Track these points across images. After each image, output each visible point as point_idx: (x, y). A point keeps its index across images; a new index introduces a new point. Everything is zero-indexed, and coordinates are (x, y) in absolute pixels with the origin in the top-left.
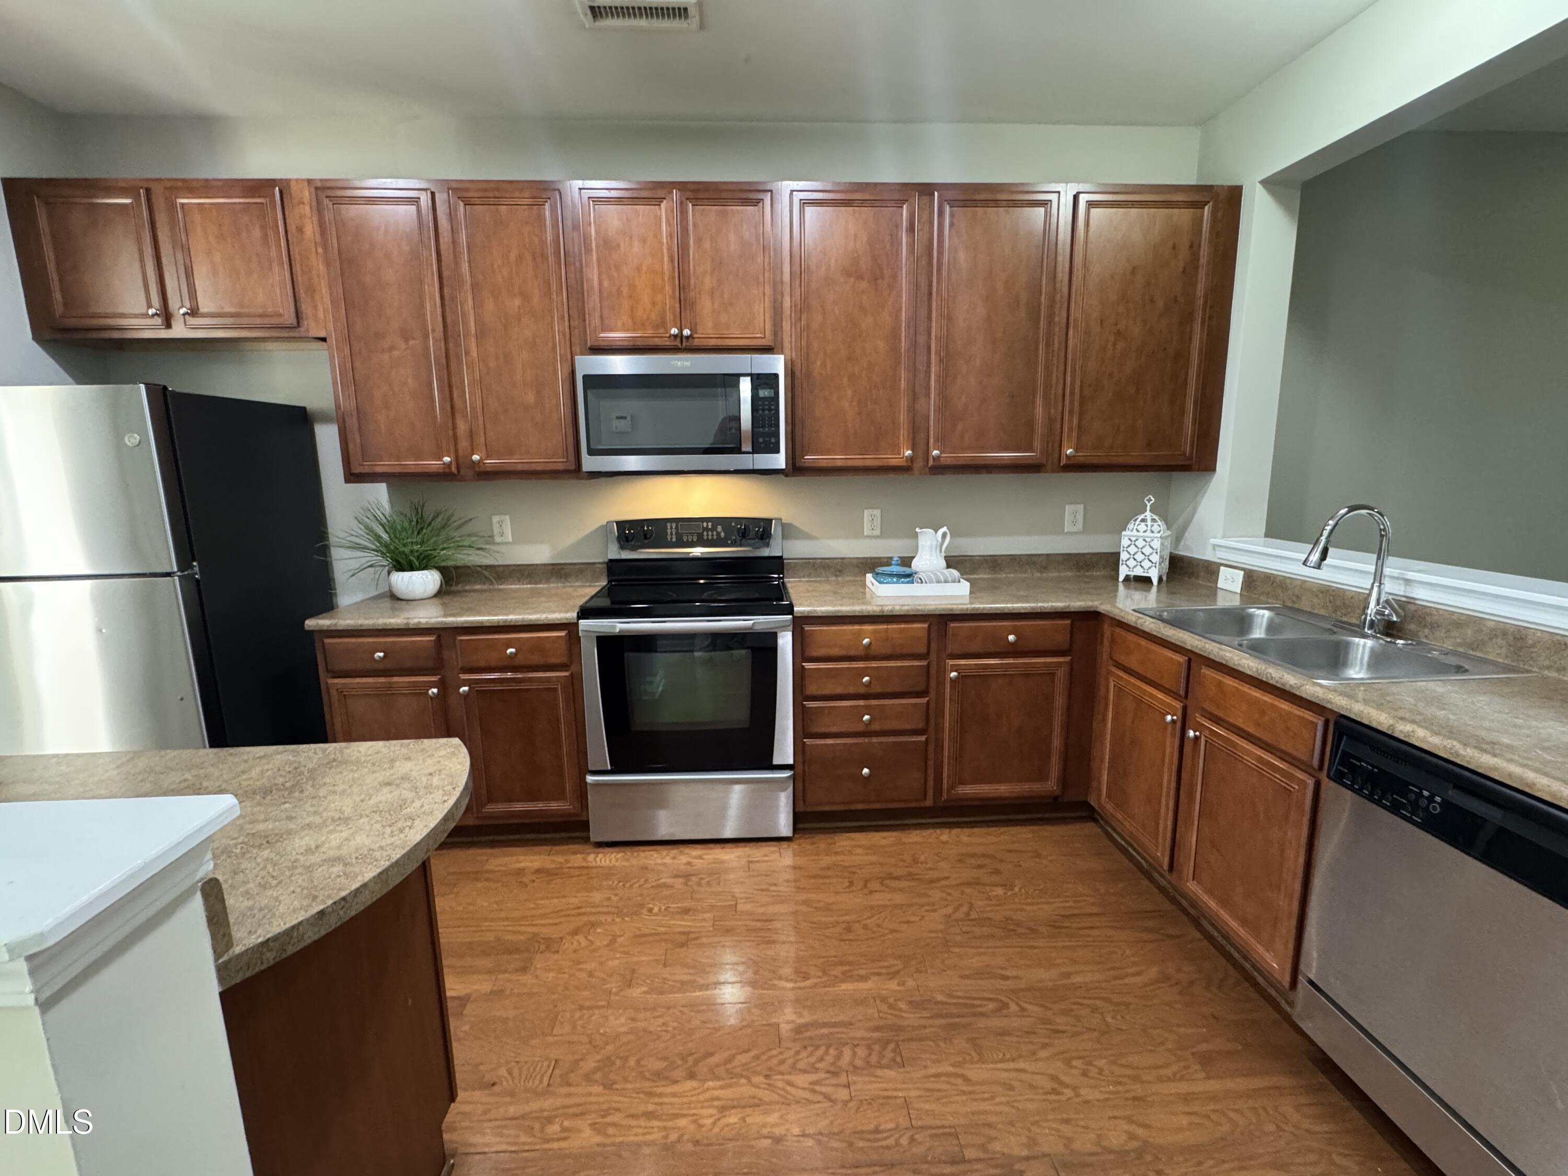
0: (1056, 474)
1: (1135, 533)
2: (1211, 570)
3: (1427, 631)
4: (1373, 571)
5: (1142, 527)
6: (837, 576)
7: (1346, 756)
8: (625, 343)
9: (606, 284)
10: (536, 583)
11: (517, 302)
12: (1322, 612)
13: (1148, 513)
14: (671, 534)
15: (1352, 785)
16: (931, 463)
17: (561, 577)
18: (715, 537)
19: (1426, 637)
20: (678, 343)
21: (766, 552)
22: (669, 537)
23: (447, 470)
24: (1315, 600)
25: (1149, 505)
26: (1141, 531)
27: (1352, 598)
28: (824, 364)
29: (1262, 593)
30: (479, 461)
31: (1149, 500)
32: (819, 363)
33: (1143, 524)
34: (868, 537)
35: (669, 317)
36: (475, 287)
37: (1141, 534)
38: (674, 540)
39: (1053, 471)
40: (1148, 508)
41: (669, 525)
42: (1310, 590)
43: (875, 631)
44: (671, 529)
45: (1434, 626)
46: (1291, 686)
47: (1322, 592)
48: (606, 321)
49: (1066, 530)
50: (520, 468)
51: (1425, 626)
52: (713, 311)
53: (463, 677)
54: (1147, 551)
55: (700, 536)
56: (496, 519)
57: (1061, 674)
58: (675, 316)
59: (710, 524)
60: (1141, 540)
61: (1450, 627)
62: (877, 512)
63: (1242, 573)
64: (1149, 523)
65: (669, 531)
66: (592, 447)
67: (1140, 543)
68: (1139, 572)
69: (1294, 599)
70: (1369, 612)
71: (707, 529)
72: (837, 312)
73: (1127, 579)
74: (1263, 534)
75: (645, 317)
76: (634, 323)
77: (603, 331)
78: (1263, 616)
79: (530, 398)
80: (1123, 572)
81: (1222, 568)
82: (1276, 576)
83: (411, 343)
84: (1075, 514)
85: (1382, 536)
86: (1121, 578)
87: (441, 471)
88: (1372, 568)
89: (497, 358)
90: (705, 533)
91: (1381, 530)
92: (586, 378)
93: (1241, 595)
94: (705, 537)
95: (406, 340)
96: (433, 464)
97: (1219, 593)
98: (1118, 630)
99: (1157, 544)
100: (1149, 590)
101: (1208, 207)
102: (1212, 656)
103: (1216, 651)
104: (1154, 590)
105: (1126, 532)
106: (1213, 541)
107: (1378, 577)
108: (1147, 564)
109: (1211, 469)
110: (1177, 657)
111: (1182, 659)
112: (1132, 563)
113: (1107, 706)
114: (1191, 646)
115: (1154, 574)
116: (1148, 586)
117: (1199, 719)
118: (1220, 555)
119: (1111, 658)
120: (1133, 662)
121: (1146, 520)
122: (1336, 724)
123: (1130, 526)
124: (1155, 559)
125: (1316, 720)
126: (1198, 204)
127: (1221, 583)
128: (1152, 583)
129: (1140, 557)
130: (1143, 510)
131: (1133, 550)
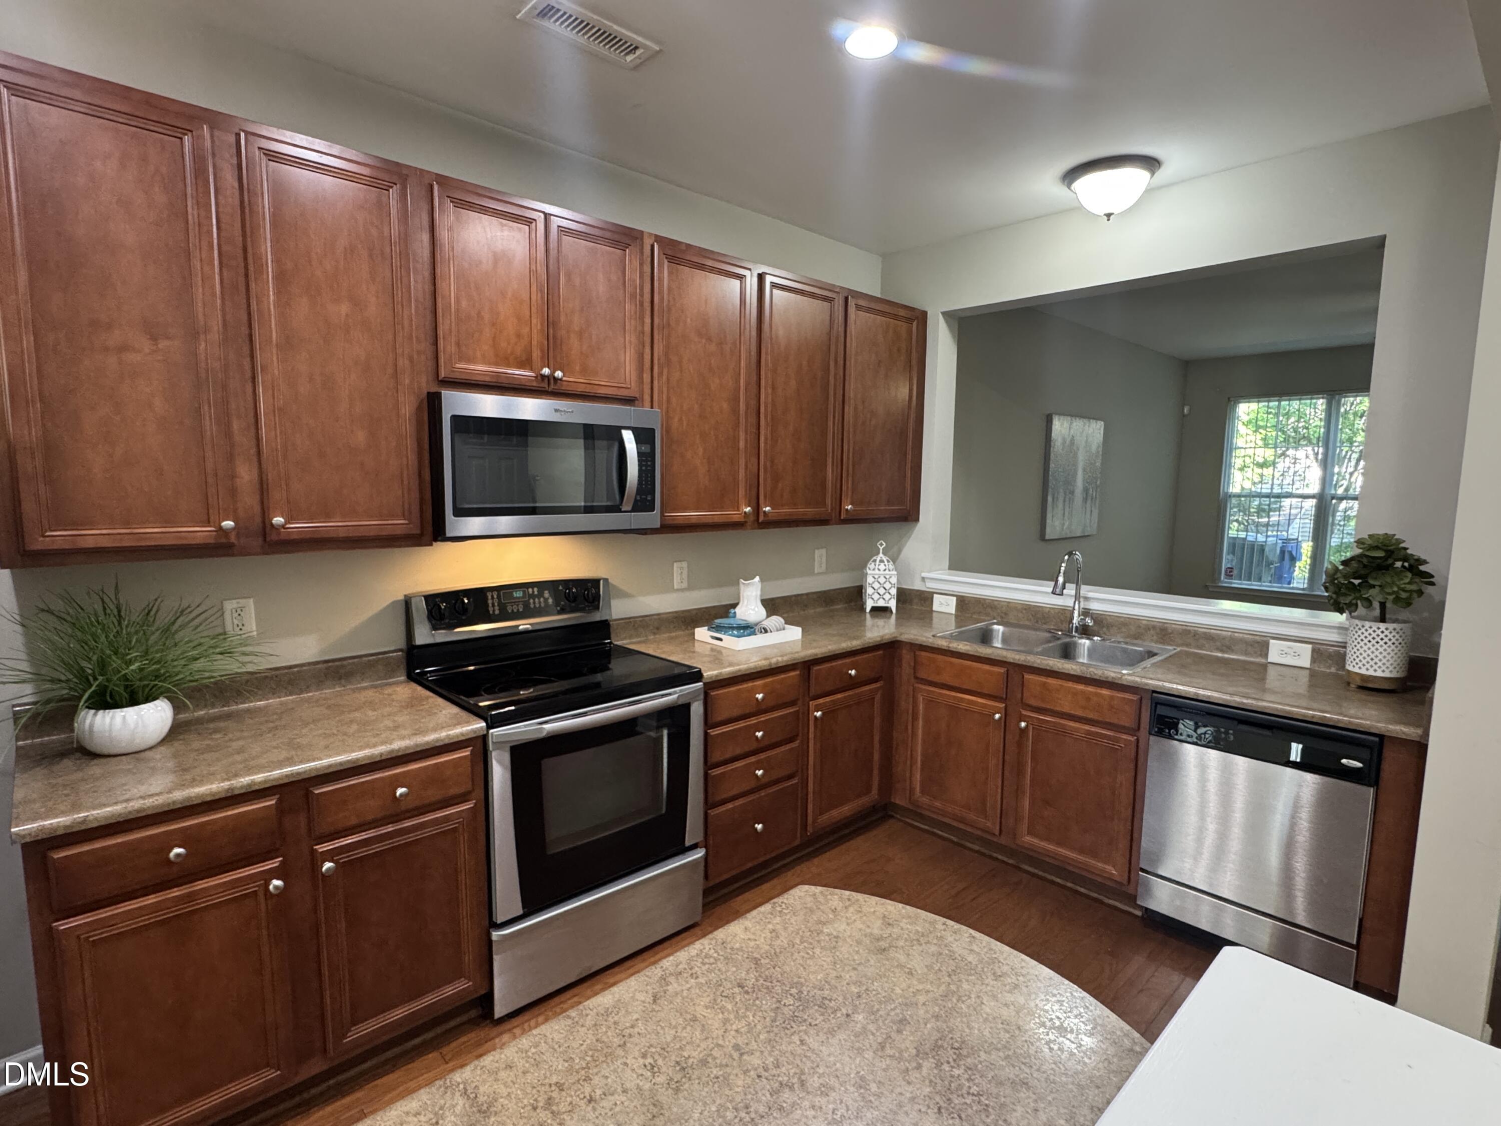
0: (838, 526)
1: (877, 572)
2: (926, 598)
3: (1105, 629)
4: (1075, 594)
5: (882, 567)
6: (655, 634)
8: (487, 379)
9: (464, 304)
10: (301, 692)
11: (344, 308)
12: (1027, 623)
13: (881, 555)
14: (493, 605)
16: (761, 519)
17: (340, 679)
18: (543, 605)
19: (1106, 634)
20: (545, 385)
21: (597, 617)
22: (491, 609)
23: (223, 540)
24: (1020, 615)
25: (881, 548)
26: (882, 570)
28: (681, 420)
29: (974, 613)
30: (283, 526)
31: (881, 545)
32: (676, 420)
33: (882, 564)
34: (678, 590)
35: (536, 354)
36: (281, 278)
37: (882, 572)
38: (497, 612)
39: (836, 524)
40: (881, 551)
41: (489, 595)
42: (1016, 609)
43: (765, 685)
44: (492, 601)
45: (1109, 626)
48: (464, 349)
49: (816, 571)
50: (342, 534)
51: (1103, 627)
52: (582, 353)
53: (322, 848)
54: (887, 586)
55: (526, 605)
56: (229, 606)
57: (878, 697)
58: (542, 351)
59: (536, 589)
60: (882, 577)
61: (1121, 626)
62: (685, 564)
63: (955, 598)
64: (886, 563)
65: (490, 602)
66: (459, 506)
67: (882, 580)
68: (881, 603)
69: (1006, 616)
70: (1074, 621)
71: (532, 596)
72: (691, 369)
73: (874, 609)
74: (948, 568)
75: (509, 351)
76: (497, 355)
77: (461, 359)
79: (360, 437)
80: (869, 604)
81: (935, 596)
82: (984, 599)
83: (163, 344)
84: (821, 556)
85: (1079, 570)
86: (868, 609)
87: (212, 541)
88: (1075, 592)
89: (311, 379)
90: (531, 601)
92: (455, 419)
93: (957, 616)
94: (532, 606)
95: (154, 339)
96: (200, 532)
97: (934, 614)
98: (923, 653)
99: (894, 580)
100: (890, 617)
101: (915, 324)
102: (1035, 665)
103: (1039, 661)
104: (894, 616)
105: (869, 572)
106: (924, 575)
107: (1077, 597)
108: (887, 597)
109: (917, 520)
110: (996, 669)
111: (1002, 670)
112: (876, 596)
113: (915, 718)
114: (1014, 659)
115: (893, 604)
116: (888, 614)
117: (1024, 712)
118: (930, 586)
119: (916, 678)
120: (946, 678)
121: (881, 561)
122: (1152, 698)
123: (872, 566)
124: (894, 591)
125: (1135, 698)
126: (909, 321)
127: (936, 607)
128: (891, 612)
129: (882, 591)
130: (878, 553)
131: (876, 585)
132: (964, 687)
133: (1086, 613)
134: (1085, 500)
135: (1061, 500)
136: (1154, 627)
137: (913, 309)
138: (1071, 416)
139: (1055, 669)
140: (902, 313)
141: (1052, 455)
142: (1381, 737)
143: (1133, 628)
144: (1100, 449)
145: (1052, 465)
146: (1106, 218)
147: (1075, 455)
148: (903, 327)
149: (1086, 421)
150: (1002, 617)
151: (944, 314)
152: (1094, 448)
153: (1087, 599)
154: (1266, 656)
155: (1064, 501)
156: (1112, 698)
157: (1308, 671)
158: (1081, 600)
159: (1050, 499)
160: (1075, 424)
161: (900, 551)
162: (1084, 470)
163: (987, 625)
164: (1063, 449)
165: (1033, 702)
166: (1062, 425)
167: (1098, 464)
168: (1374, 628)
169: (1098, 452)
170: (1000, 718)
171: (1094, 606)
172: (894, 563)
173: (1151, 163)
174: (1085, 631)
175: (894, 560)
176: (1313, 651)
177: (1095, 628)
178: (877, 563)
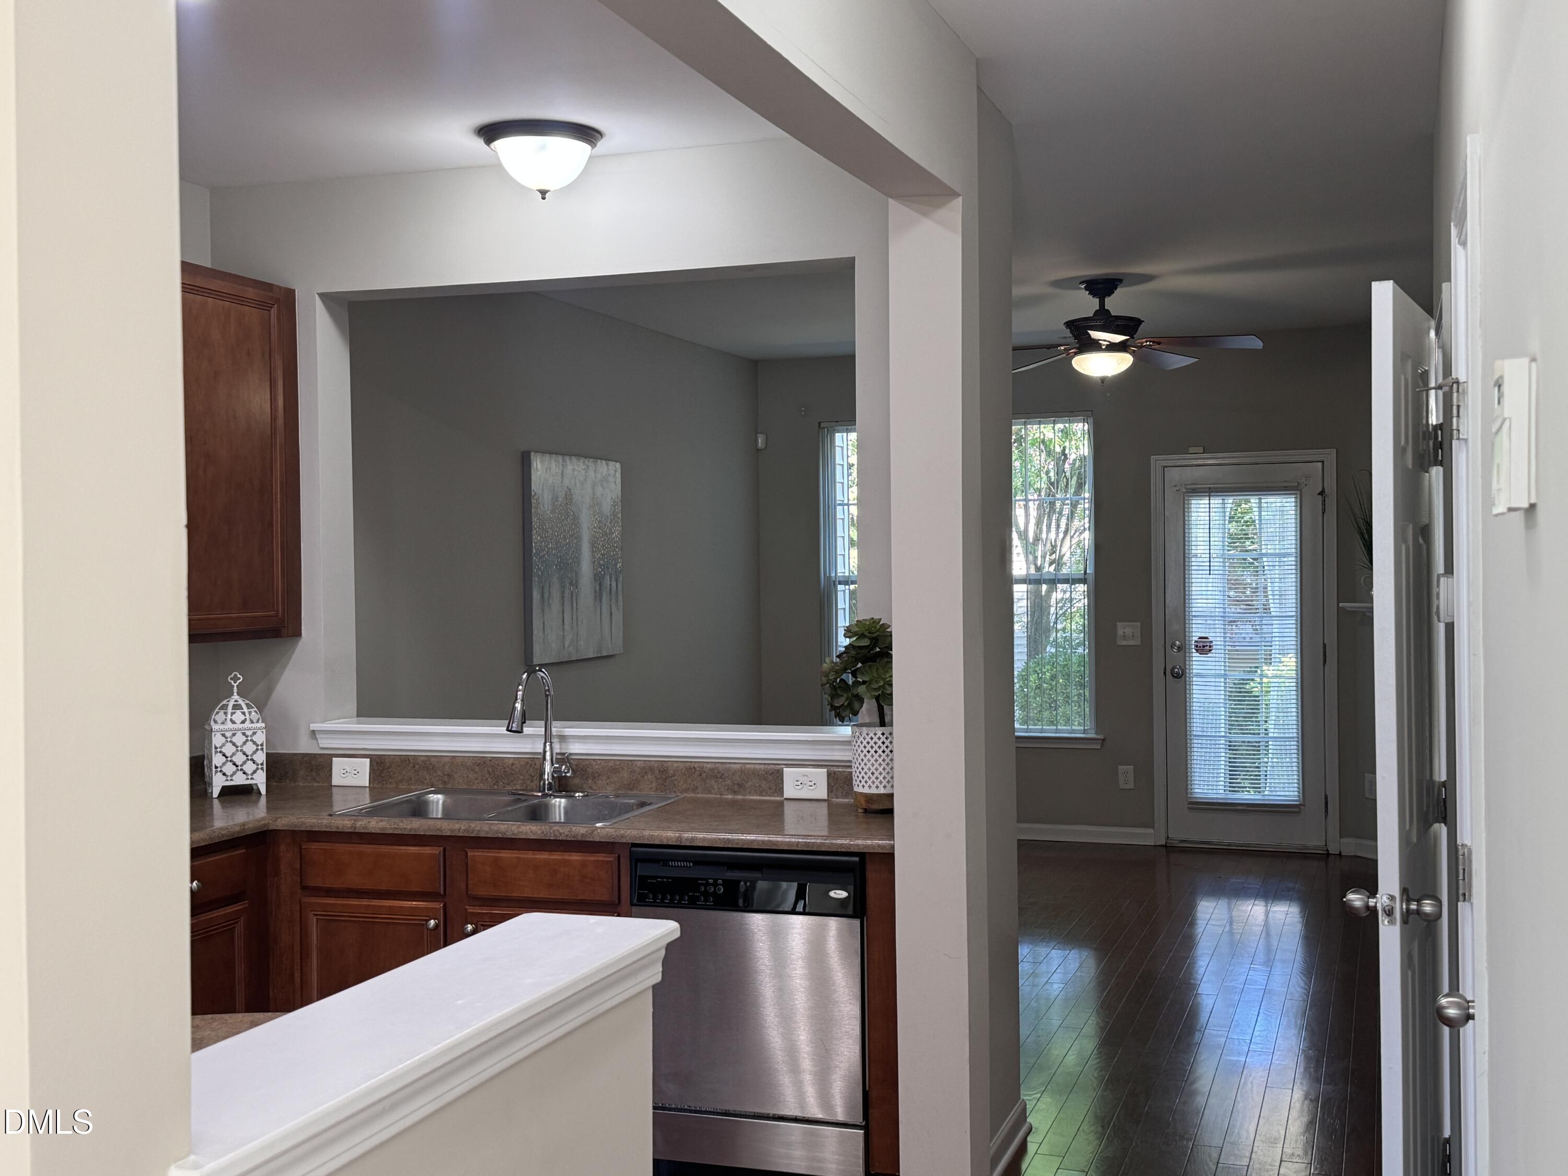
1: (229, 725)
2: (320, 765)
3: (588, 781)
4: (543, 733)
5: (238, 717)
7: (643, 879)
13: (238, 696)
15: (655, 902)
19: (591, 788)
24: (472, 775)
25: (236, 685)
26: (238, 722)
27: (512, 765)
29: (401, 780)
31: (235, 679)
33: (238, 712)
37: (238, 726)
40: (235, 689)
42: (465, 767)
45: (595, 776)
46: (583, 835)
47: (479, 765)
51: (587, 778)
54: (249, 749)
60: (239, 734)
61: (609, 774)
63: (368, 760)
64: (245, 710)
67: (239, 739)
68: (239, 780)
69: (446, 779)
70: (546, 773)
73: (227, 791)
74: (355, 714)
78: (438, 802)
80: (218, 782)
81: (335, 760)
85: (547, 696)
86: (216, 793)
88: (542, 731)
91: (546, 691)
93: (372, 789)
97: (334, 790)
98: (314, 846)
99: (260, 738)
100: (257, 801)
101: (274, 311)
102: (482, 835)
103: (486, 828)
104: (263, 800)
105: (215, 727)
106: (313, 726)
107: (548, 737)
108: (250, 767)
109: (297, 633)
110: (427, 850)
111: (436, 851)
112: (229, 769)
113: (304, 955)
114: (452, 830)
115: (260, 780)
116: (254, 797)
117: (471, 910)
118: (327, 743)
119: (304, 888)
120: (353, 879)
121: (237, 707)
122: (631, 854)
123: (220, 717)
124: (261, 757)
125: (610, 858)
126: (264, 306)
127: (336, 780)
128: (259, 793)
129: (240, 758)
130: (232, 694)
131: (229, 749)
132: (383, 887)
133: (563, 759)
134: (598, 596)
135: (556, 595)
136: (652, 769)
137: (268, 287)
138: (563, 454)
139: (509, 835)
140: (250, 293)
141: (534, 519)
142: (862, 855)
143: (625, 774)
144: (618, 509)
145: (536, 538)
146: (540, 195)
147: (576, 520)
148: (253, 316)
149: (590, 463)
150: (445, 783)
151: (322, 295)
152: (607, 508)
153: (563, 738)
154: (780, 790)
155: (563, 598)
156: (583, 864)
157: (825, 804)
158: (555, 740)
159: (536, 595)
160: (570, 467)
161: (270, 690)
162: (593, 545)
163: (419, 797)
164: (553, 511)
165: (482, 892)
166: (548, 469)
167: (616, 534)
168: (872, 735)
169: (614, 514)
170: (437, 926)
171: (576, 748)
172: (261, 710)
173: (587, 134)
174: (562, 786)
175: (261, 705)
176: (829, 775)
177: (577, 781)
178: (230, 710)
